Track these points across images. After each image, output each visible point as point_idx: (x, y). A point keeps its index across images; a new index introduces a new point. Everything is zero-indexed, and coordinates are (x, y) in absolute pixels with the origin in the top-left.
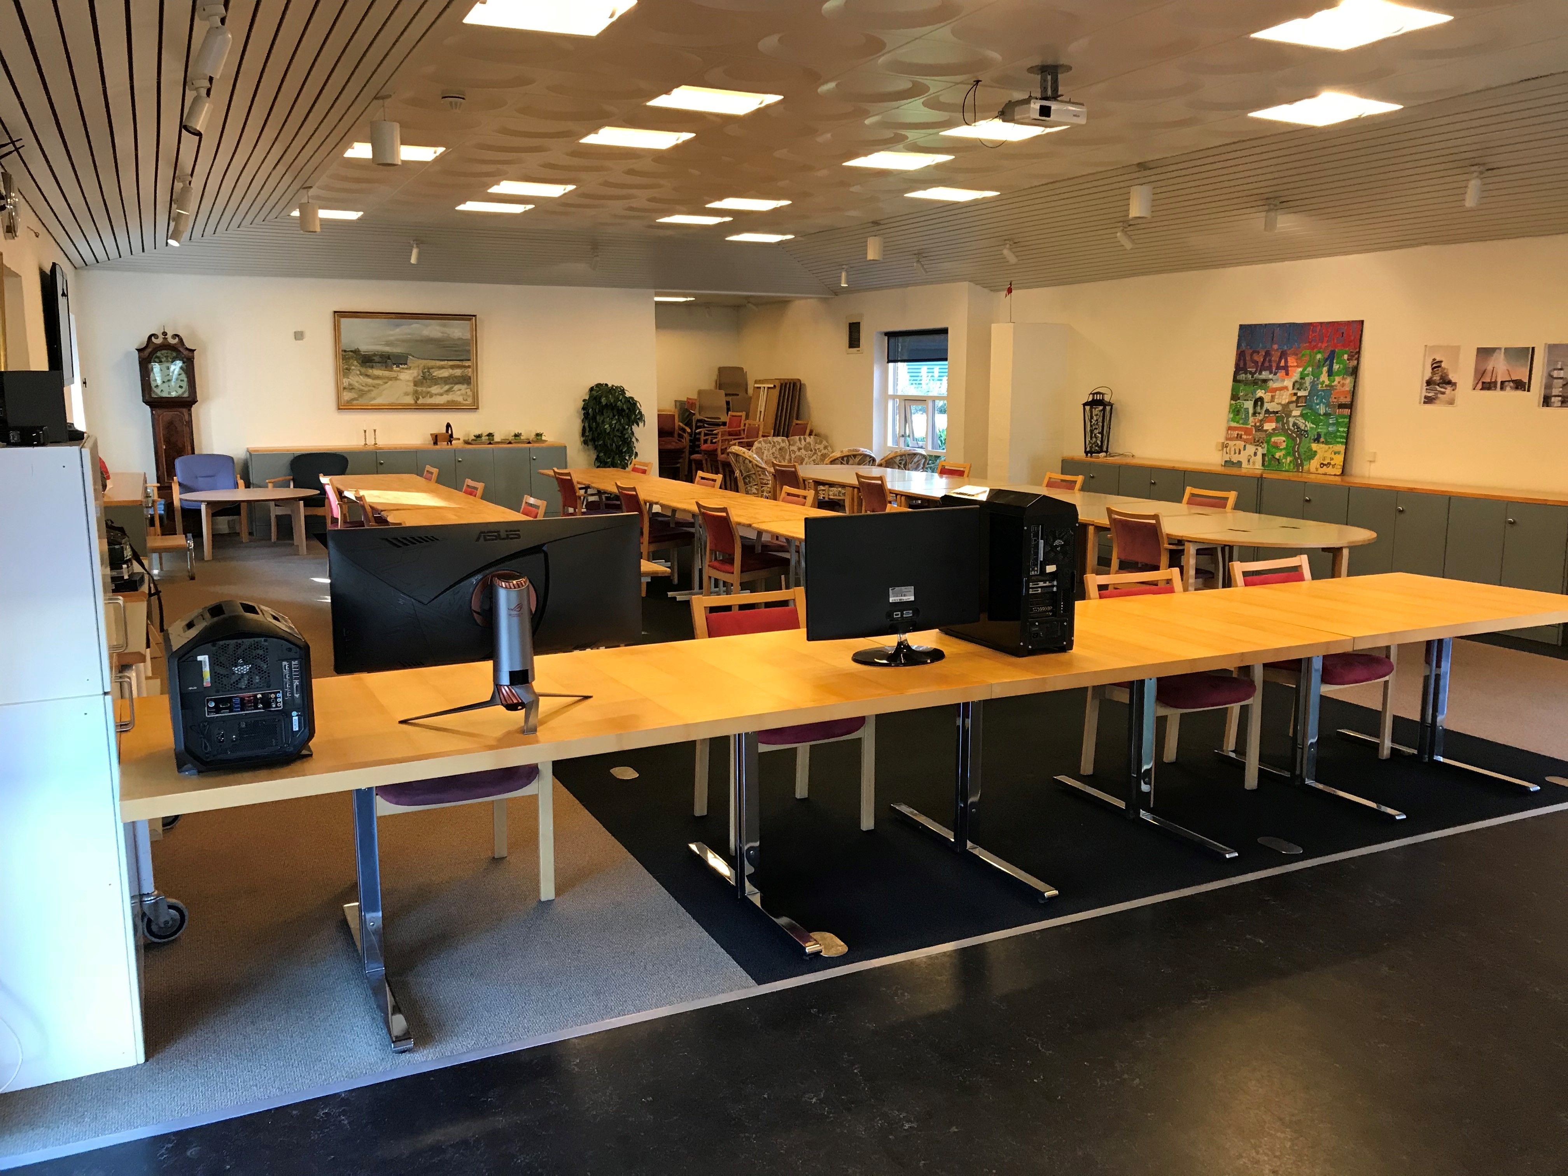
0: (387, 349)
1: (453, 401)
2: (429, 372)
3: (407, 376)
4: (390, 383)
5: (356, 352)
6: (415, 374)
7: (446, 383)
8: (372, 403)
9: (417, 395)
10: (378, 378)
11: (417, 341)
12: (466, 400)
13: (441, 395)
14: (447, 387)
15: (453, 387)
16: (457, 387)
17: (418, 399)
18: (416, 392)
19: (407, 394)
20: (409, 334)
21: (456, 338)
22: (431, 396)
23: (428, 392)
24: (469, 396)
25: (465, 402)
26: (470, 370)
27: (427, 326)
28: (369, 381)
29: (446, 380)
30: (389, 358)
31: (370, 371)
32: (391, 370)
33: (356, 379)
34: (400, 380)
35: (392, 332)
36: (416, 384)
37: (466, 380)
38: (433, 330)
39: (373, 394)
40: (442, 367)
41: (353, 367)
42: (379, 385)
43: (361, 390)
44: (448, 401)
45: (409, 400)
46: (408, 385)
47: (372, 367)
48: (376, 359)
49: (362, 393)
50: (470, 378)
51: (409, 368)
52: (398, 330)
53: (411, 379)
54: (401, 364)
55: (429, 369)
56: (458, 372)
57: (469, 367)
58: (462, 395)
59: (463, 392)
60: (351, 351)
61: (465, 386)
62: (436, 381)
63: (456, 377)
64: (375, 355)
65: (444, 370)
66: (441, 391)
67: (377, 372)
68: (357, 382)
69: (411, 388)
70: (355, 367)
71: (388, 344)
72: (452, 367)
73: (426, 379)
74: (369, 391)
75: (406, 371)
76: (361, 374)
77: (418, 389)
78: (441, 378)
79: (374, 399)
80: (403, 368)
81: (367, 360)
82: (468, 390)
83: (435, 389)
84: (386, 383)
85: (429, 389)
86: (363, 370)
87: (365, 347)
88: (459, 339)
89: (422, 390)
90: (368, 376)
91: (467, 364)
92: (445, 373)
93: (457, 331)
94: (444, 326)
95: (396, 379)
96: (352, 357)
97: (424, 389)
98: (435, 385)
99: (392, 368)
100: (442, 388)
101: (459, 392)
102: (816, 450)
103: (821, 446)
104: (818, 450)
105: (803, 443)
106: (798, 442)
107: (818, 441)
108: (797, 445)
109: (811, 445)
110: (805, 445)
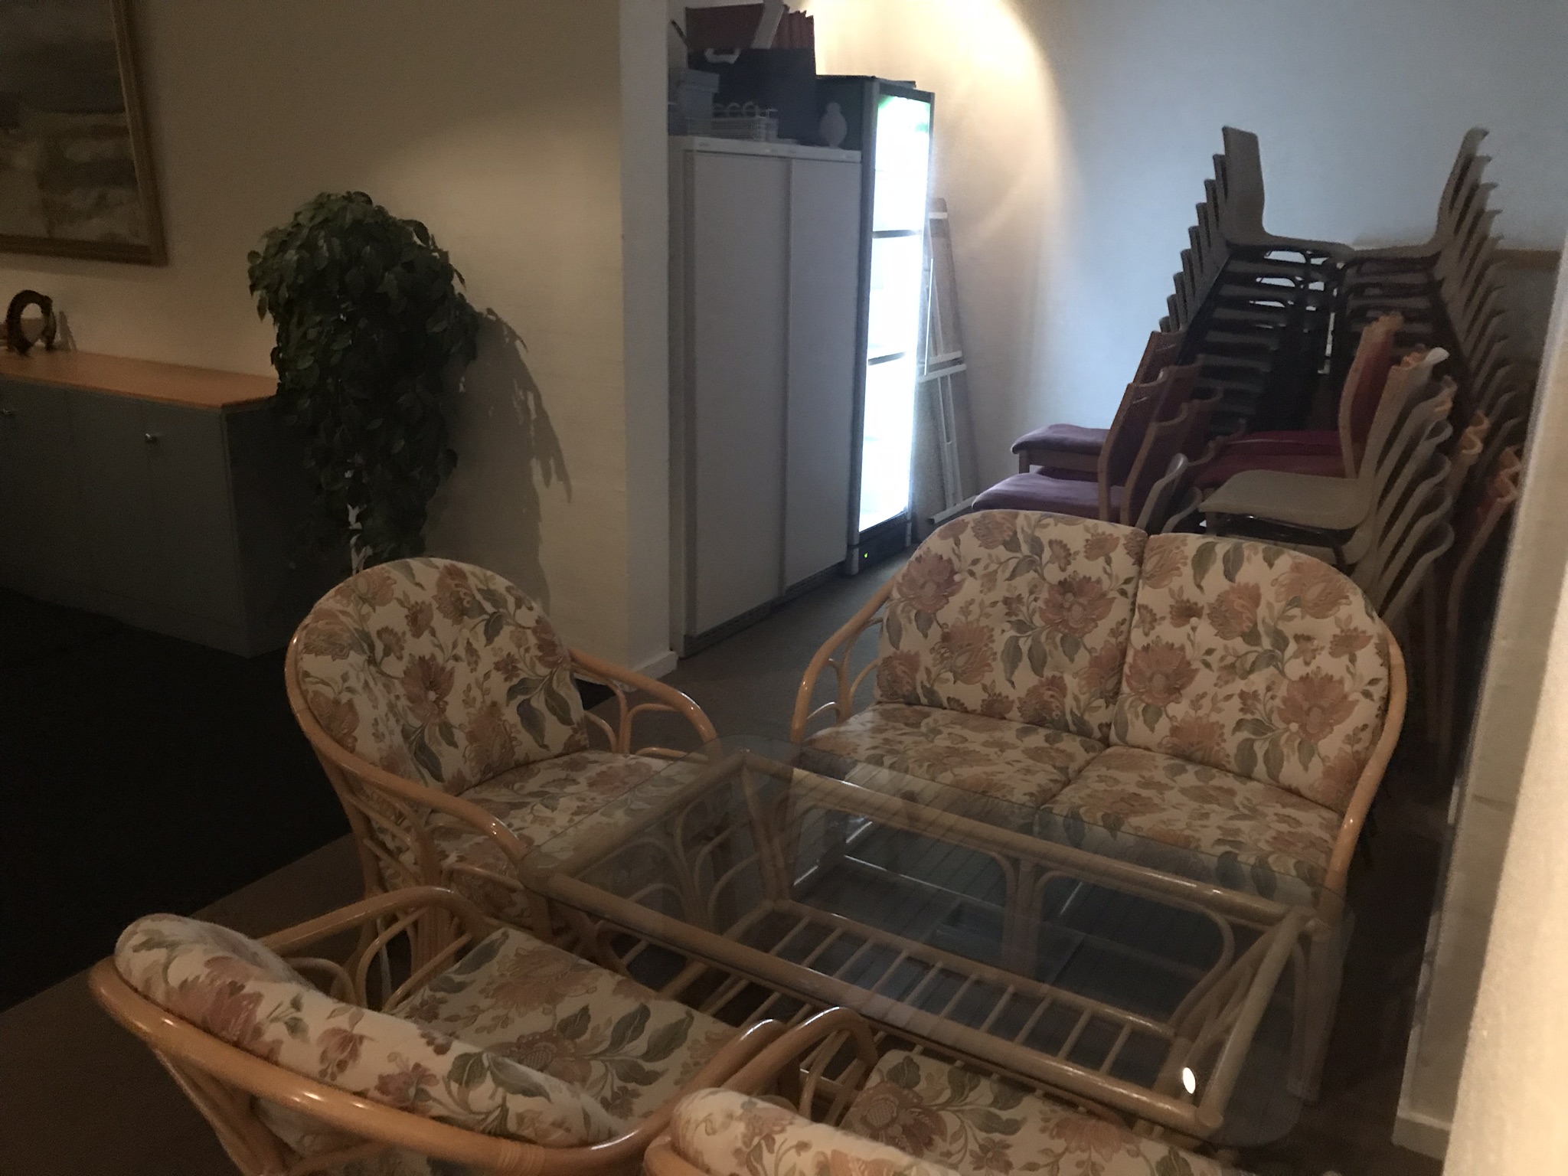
102: (1280, 641)
103: (1326, 629)
104: (1292, 647)
105: (1215, 581)
106: (1188, 571)
107: (1313, 593)
108: (1175, 583)
109: (1257, 604)
110: (1222, 599)
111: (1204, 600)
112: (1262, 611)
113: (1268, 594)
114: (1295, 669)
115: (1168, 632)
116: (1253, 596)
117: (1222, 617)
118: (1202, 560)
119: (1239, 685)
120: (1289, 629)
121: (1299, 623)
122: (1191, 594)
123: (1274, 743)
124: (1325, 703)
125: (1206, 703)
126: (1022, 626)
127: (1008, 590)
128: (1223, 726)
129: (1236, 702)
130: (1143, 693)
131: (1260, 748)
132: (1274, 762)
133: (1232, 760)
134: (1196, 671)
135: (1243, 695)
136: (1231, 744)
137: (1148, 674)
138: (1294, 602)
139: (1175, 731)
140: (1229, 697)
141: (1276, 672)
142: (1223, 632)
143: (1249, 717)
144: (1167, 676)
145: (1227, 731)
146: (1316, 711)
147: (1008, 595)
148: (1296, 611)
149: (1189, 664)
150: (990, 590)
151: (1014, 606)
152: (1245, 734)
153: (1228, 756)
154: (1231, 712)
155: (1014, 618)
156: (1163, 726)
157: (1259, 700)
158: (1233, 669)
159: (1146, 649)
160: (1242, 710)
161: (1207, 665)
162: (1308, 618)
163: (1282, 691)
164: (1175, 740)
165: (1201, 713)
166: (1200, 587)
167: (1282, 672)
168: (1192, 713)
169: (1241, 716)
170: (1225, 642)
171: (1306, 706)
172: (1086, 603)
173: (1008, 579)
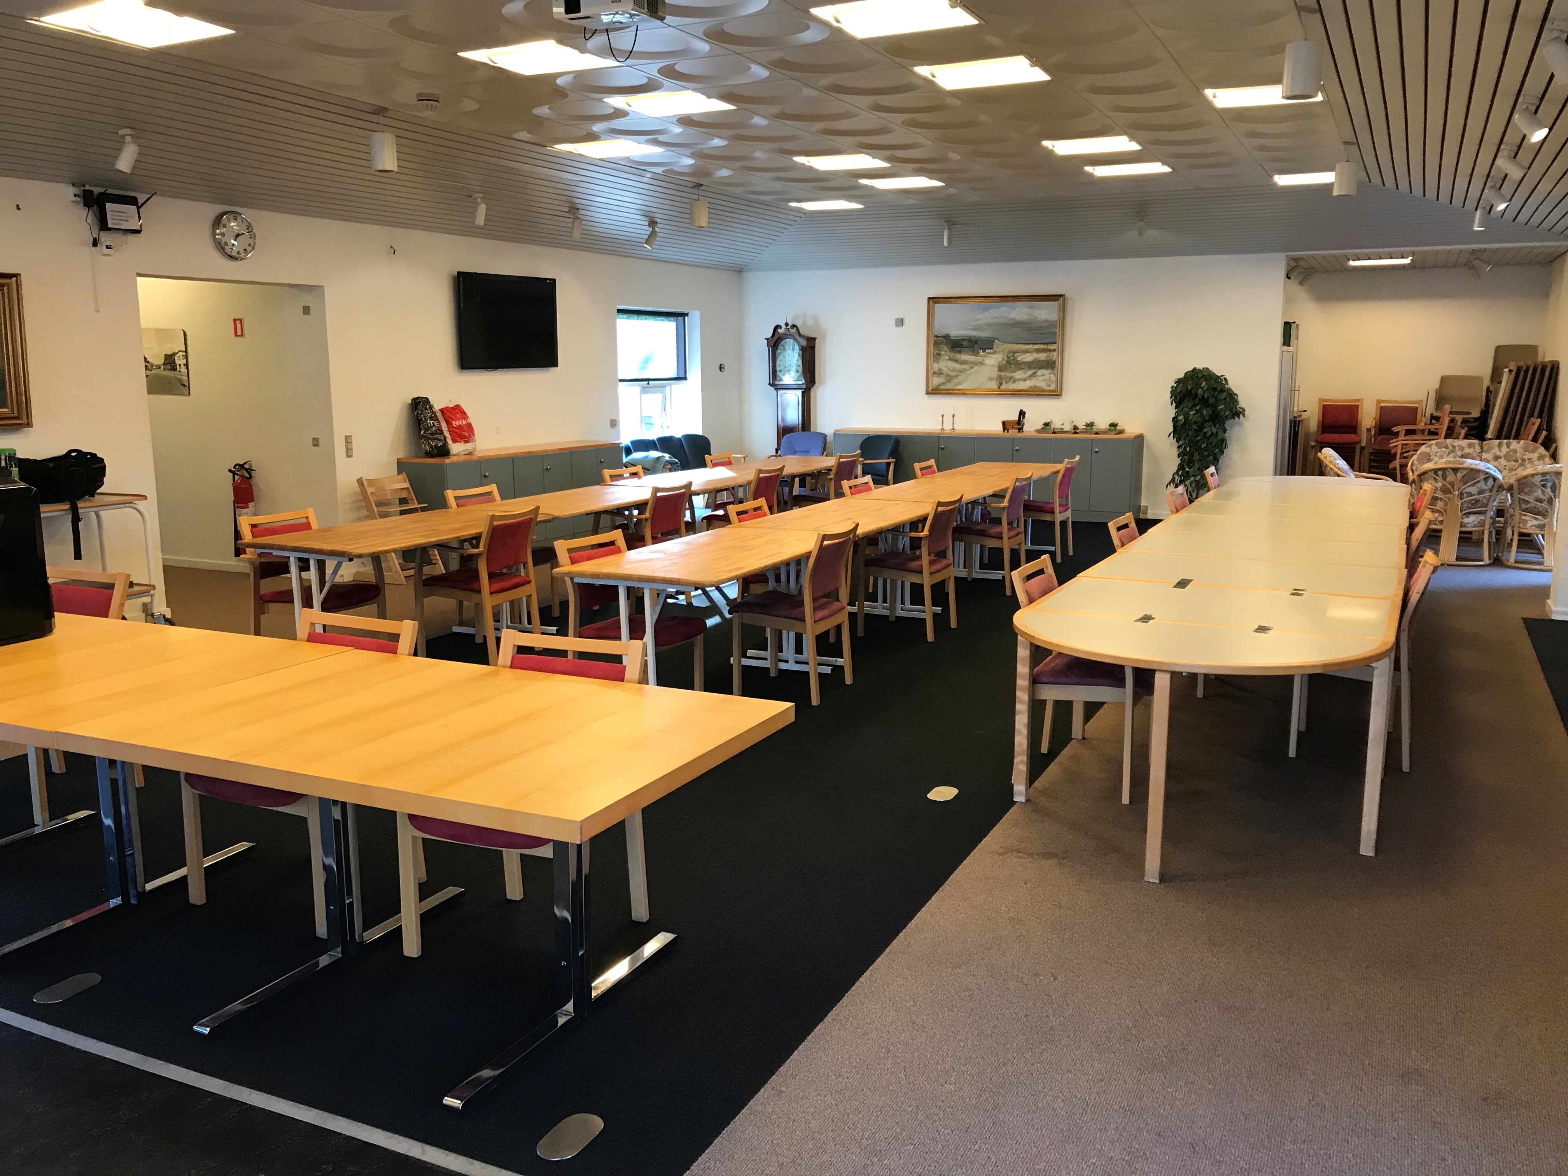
0: (974, 333)
1: (1036, 387)
2: (1013, 356)
3: (992, 360)
4: (976, 368)
5: (946, 337)
6: (1000, 359)
7: (1030, 368)
8: (958, 387)
9: (1000, 381)
10: (965, 362)
11: (1003, 324)
12: (1049, 386)
13: (1025, 380)
14: (1030, 372)
15: (1036, 373)
16: (1040, 372)
17: (1001, 384)
18: (1000, 377)
19: (991, 379)
20: (997, 318)
21: (1043, 320)
22: (1014, 382)
23: (1011, 378)
24: (1052, 382)
25: (1048, 388)
26: (1055, 354)
27: (1014, 308)
28: (958, 366)
29: (1030, 365)
30: (976, 342)
31: (958, 356)
32: (977, 354)
33: (945, 364)
34: (985, 364)
35: (980, 316)
36: (1001, 369)
37: (1050, 365)
38: (1020, 312)
39: (960, 379)
40: (1026, 352)
41: (943, 353)
42: (965, 370)
43: (948, 375)
44: (1031, 387)
45: (993, 385)
46: (992, 371)
47: (960, 352)
48: (965, 343)
49: (950, 378)
50: (1054, 362)
51: (995, 353)
52: (986, 313)
53: (996, 364)
54: (988, 349)
55: (1014, 353)
56: (1043, 356)
57: (1054, 350)
58: (1044, 380)
59: (1047, 377)
60: (943, 337)
61: (1049, 371)
62: (1019, 366)
63: (1040, 361)
64: (964, 340)
65: (1028, 354)
66: (1025, 376)
67: (964, 357)
68: (946, 367)
69: (995, 373)
70: (946, 352)
71: (976, 329)
72: (1038, 351)
73: (1010, 364)
74: (957, 376)
75: (991, 356)
76: (950, 359)
77: (1003, 374)
78: (1025, 363)
79: (960, 383)
80: (989, 353)
81: (956, 345)
82: (1052, 376)
83: (1019, 374)
84: (972, 368)
85: (1012, 374)
86: (952, 355)
87: (957, 332)
88: (1046, 321)
89: (1005, 376)
90: (956, 361)
91: (1052, 347)
92: (1029, 358)
93: (1045, 313)
94: (1031, 307)
95: (981, 363)
96: (942, 343)
97: (1008, 374)
98: (1019, 370)
99: (978, 353)
100: (1025, 374)
101: (1042, 378)
102: (1524, 460)
103: (1535, 456)
104: (1527, 461)
105: (1504, 449)
106: (1497, 448)
107: (1531, 448)
108: (1494, 451)
109: (1516, 452)
110: (1507, 453)
111: (1501, 454)
112: (1518, 455)
113: (1519, 450)
116: (1515, 451)
117: (1507, 457)
118: (1500, 445)
119: (1514, 472)
120: (1526, 457)
121: (1528, 455)
122: (1499, 454)
138: (1526, 451)
142: (1508, 461)
148: (1528, 453)
158: (1511, 470)
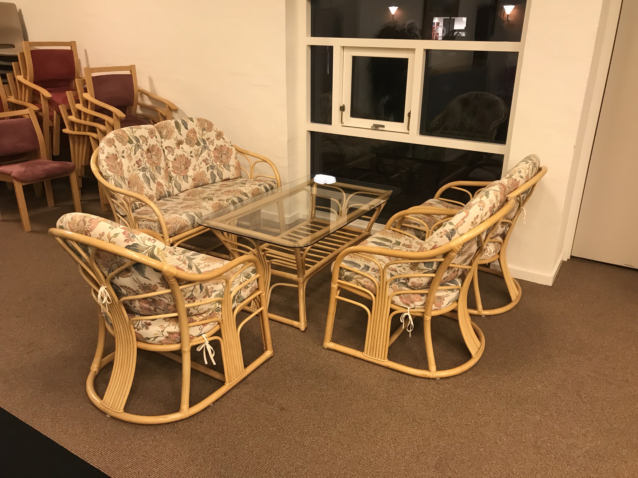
102: (205, 142)
103: (213, 134)
104: (208, 142)
105: (183, 130)
106: (176, 131)
108: (174, 136)
109: (196, 133)
110: (187, 136)
111: (183, 138)
112: (198, 135)
113: (197, 130)
114: (212, 148)
115: (178, 152)
116: (194, 131)
117: (189, 141)
118: (178, 127)
119: (201, 159)
120: (205, 138)
121: (207, 135)
122: (180, 138)
123: (218, 170)
124: (225, 152)
125: (197, 167)
126: (144, 169)
127: (136, 158)
128: (204, 171)
129: (203, 163)
130: (180, 173)
131: (215, 172)
132: (220, 174)
133: (210, 179)
134: (190, 159)
135: (203, 161)
136: (208, 176)
137: (179, 167)
138: (204, 129)
139: (194, 180)
140: (201, 163)
141: (208, 150)
142: (192, 146)
143: (209, 166)
144: (184, 165)
145: (206, 172)
146: (223, 156)
147: (137, 160)
148: (205, 132)
149: (188, 159)
150: (131, 160)
151: (140, 163)
152: (210, 171)
153: (209, 179)
154: (204, 167)
155: (141, 168)
156: (190, 180)
157: (208, 160)
158: (198, 155)
159: (175, 159)
160: (206, 165)
161: (192, 156)
162: (208, 132)
163: (212, 155)
164: (195, 182)
165: (197, 171)
166: (181, 134)
167: (209, 150)
168: (195, 172)
169: (207, 166)
170: (194, 148)
171: (220, 156)
172: (155, 154)
173: (135, 154)
